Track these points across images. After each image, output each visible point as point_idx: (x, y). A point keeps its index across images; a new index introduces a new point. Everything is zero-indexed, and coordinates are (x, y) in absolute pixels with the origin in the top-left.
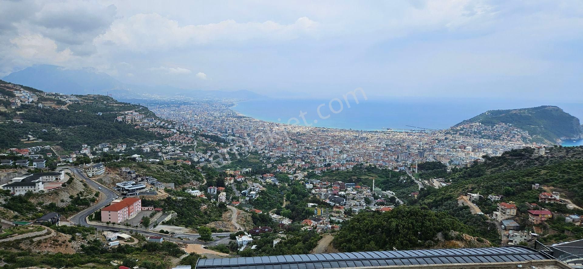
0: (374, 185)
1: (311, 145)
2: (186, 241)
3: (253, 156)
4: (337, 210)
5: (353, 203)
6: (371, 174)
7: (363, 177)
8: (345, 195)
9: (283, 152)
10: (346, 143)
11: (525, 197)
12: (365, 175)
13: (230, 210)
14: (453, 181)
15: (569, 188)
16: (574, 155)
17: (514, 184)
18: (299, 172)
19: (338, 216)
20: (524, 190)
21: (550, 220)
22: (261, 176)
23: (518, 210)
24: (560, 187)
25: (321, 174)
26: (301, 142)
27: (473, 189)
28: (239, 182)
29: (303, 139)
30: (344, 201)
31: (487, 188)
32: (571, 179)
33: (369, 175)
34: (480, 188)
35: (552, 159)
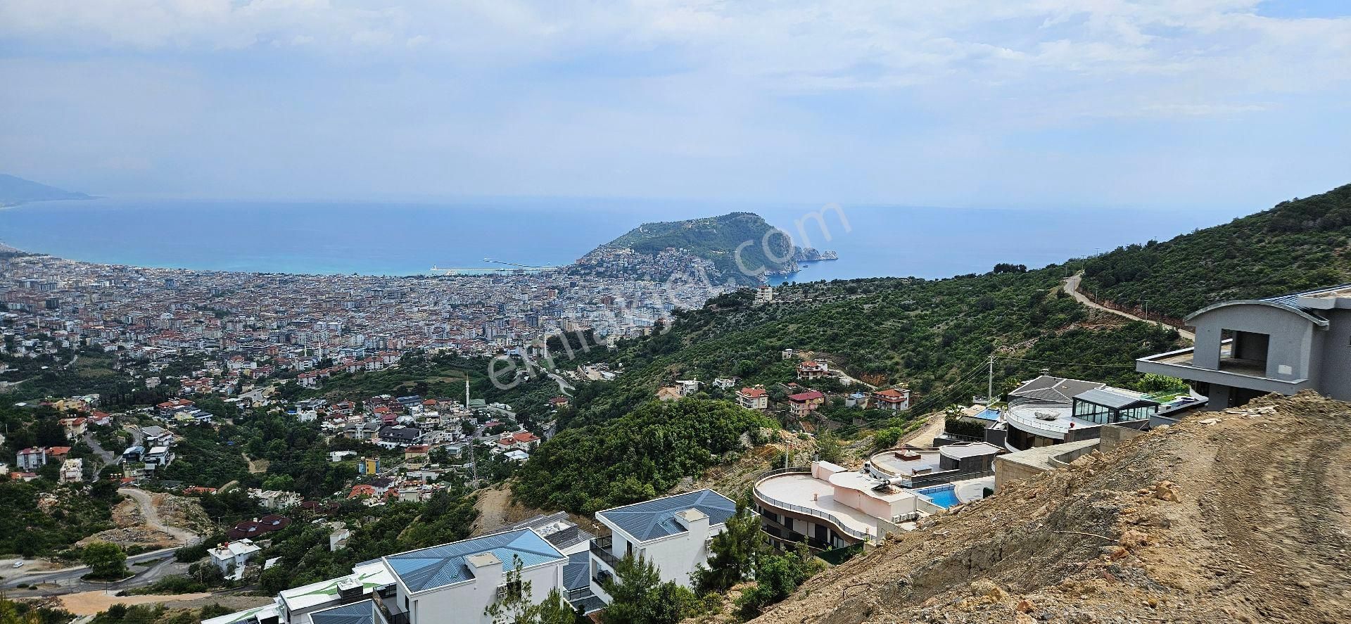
0: (468, 394)
1: (259, 317)
2: (48, 591)
3: (89, 361)
4: (414, 455)
5: (439, 436)
6: (448, 372)
7: (431, 380)
8: (415, 423)
9: (182, 342)
10: (355, 307)
11: (775, 374)
12: (435, 374)
13: (128, 497)
14: (624, 366)
15: (837, 350)
16: (816, 296)
17: (753, 354)
18: (251, 388)
19: (426, 467)
20: (770, 363)
21: (822, 407)
22: (152, 408)
23: (770, 398)
24: (824, 351)
25: (317, 385)
26: (228, 313)
27: (682, 372)
28: (103, 428)
29: (232, 306)
30: (420, 436)
31: (707, 366)
32: (837, 335)
33: (442, 373)
34: (694, 369)
35: (784, 307)
